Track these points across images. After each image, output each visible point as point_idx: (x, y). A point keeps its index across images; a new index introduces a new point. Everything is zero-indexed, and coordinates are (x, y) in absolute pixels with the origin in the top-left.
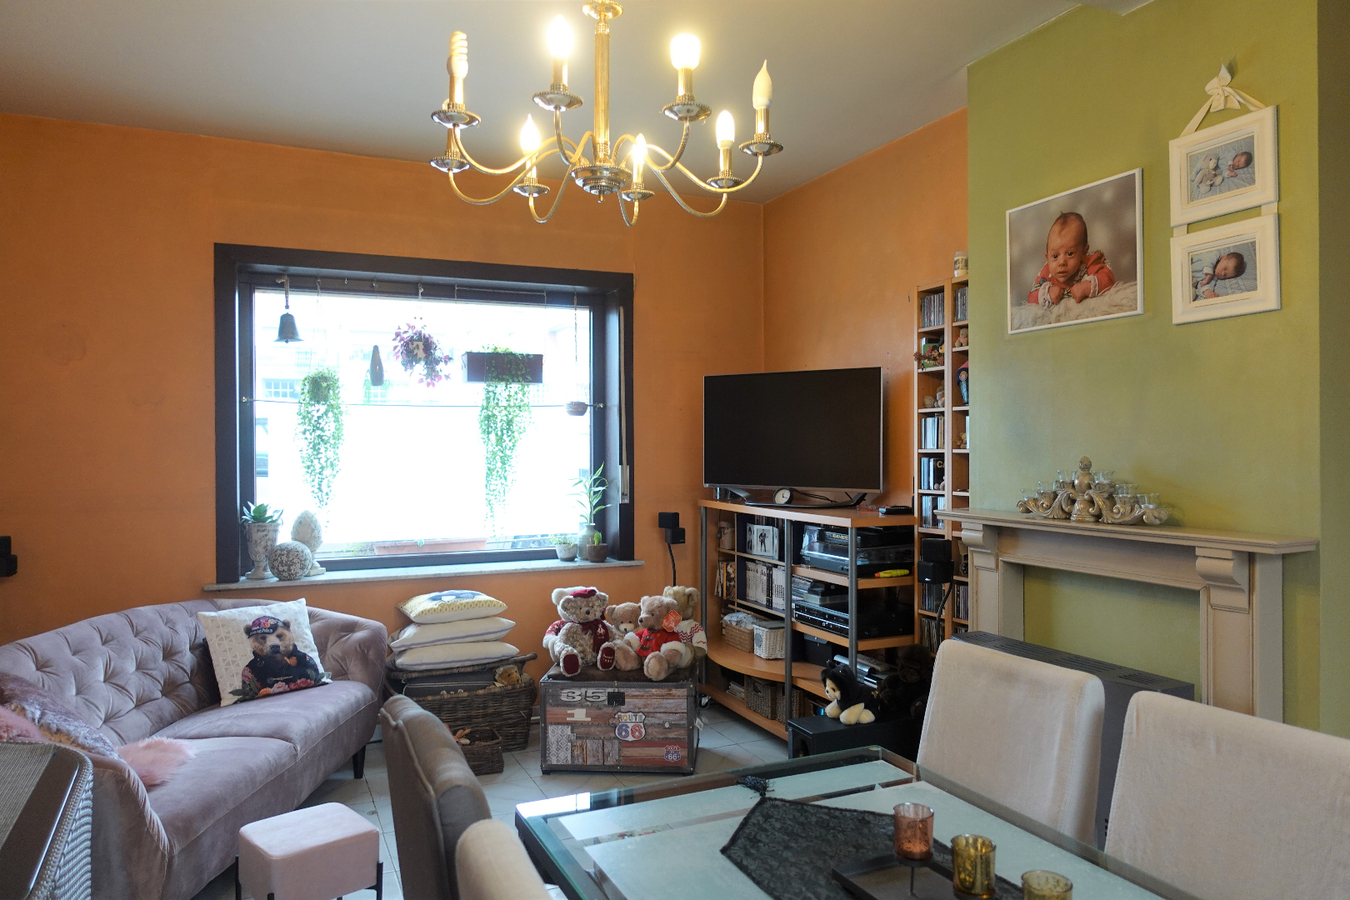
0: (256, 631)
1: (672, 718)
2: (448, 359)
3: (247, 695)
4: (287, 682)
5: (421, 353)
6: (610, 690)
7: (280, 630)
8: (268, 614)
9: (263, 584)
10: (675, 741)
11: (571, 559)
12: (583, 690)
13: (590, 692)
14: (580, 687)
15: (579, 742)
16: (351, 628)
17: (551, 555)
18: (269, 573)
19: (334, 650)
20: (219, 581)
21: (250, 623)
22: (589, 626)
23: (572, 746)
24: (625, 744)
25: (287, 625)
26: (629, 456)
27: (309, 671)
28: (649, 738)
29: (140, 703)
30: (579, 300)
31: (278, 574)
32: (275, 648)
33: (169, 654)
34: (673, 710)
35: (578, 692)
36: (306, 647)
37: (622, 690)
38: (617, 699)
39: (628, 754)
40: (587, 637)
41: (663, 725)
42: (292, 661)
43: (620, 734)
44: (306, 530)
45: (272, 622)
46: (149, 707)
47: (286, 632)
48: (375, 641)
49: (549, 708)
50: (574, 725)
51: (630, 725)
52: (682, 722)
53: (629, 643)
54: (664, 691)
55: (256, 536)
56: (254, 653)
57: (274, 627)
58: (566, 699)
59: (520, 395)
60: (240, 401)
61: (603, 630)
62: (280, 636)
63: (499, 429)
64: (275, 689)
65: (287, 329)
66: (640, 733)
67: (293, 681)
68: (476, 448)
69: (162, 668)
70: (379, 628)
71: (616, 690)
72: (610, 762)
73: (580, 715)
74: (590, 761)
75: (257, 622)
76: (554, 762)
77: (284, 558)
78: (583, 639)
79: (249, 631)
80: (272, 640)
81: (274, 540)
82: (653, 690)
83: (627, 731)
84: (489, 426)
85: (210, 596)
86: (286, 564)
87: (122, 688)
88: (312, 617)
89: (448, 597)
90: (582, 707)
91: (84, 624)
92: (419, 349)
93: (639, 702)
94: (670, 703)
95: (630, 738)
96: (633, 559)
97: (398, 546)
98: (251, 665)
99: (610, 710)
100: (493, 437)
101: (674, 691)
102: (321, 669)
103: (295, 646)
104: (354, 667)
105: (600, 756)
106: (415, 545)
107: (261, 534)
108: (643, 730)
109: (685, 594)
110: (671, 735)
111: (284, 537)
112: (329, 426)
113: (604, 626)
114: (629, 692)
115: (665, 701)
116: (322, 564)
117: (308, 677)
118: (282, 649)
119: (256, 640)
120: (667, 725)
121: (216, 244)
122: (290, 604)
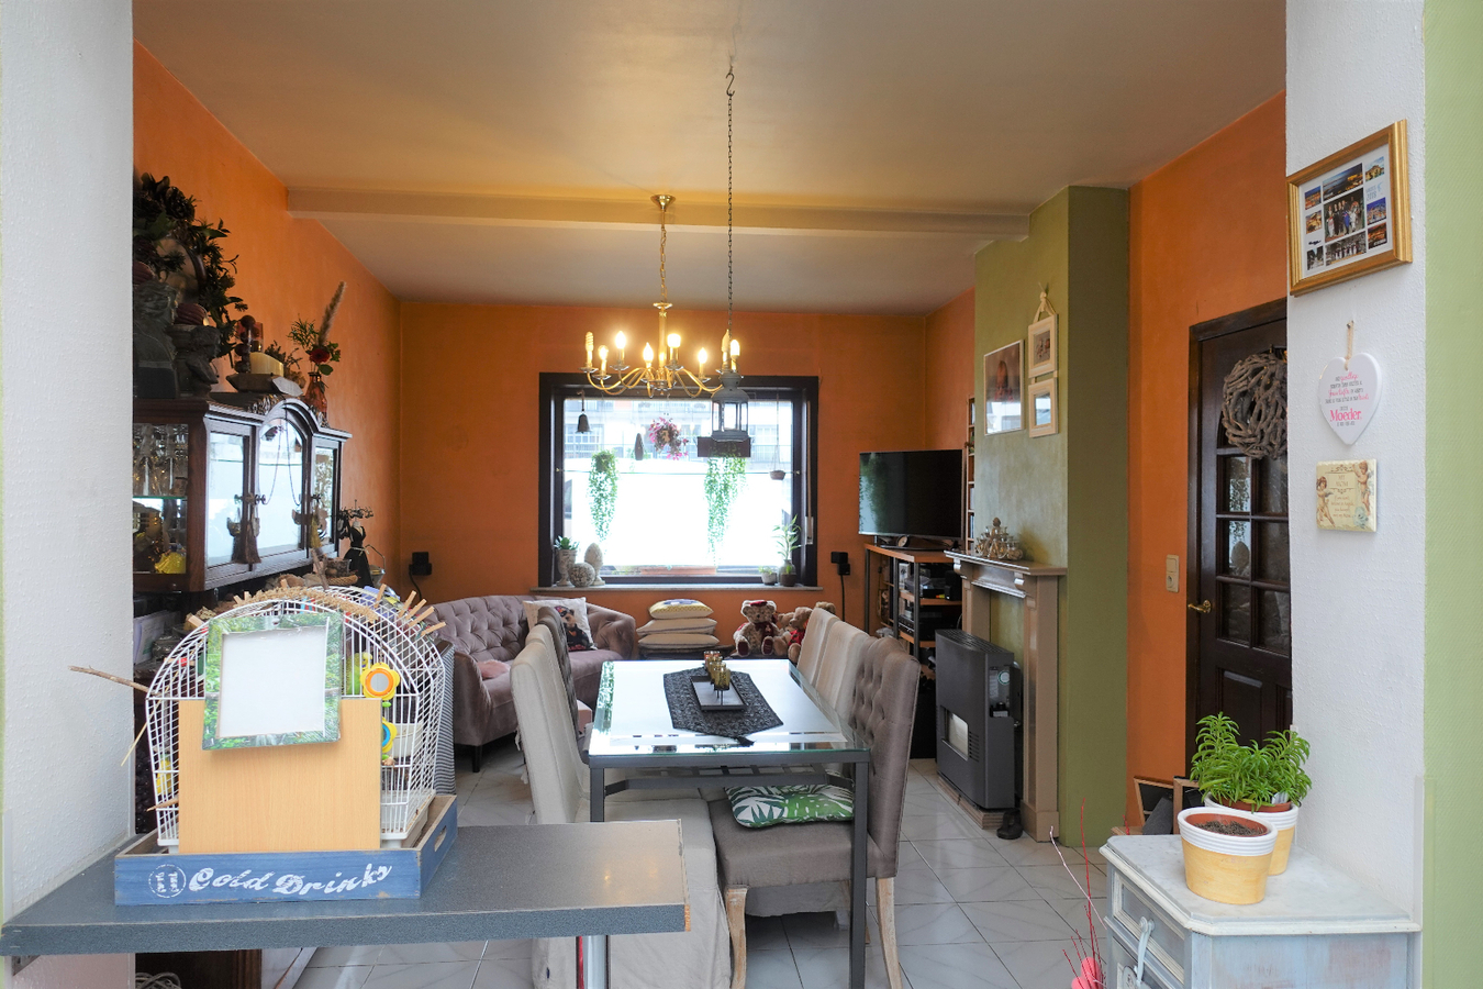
2: (686, 441)
5: (667, 439)
7: (568, 615)
9: (565, 589)
11: (772, 584)
16: (613, 618)
17: (758, 580)
18: (569, 582)
19: (602, 631)
20: (540, 586)
22: (760, 626)
25: (572, 612)
26: (814, 513)
27: (584, 641)
29: (489, 647)
30: (782, 397)
31: (574, 583)
32: (566, 624)
33: (506, 623)
40: (758, 633)
42: (574, 634)
44: (593, 555)
45: (564, 610)
46: (493, 650)
47: (572, 617)
48: (627, 627)
53: (784, 639)
55: (562, 558)
57: (565, 613)
59: (733, 466)
60: (555, 472)
61: (769, 629)
62: (568, 618)
63: (719, 491)
65: (583, 425)
68: (702, 503)
69: (502, 630)
70: (631, 620)
77: (577, 573)
78: (756, 634)
80: (563, 620)
81: (573, 561)
84: (712, 488)
85: (534, 594)
86: (578, 575)
87: (479, 637)
88: (589, 611)
89: (675, 603)
91: (462, 601)
92: (666, 437)
96: (816, 585)
97: (653, 569)
100: (714, 496)
102: (591, 641)
103: (577, 625)
104: (613, 642)
106: (665, 569)
107: (565, 557)
111: (580, 559)
112: (607, 486)
113: (771, 627)
116: (603, 578)
117: (582, 644)
118: (569, 625)
121: (540, 374)
122: (577, 601)
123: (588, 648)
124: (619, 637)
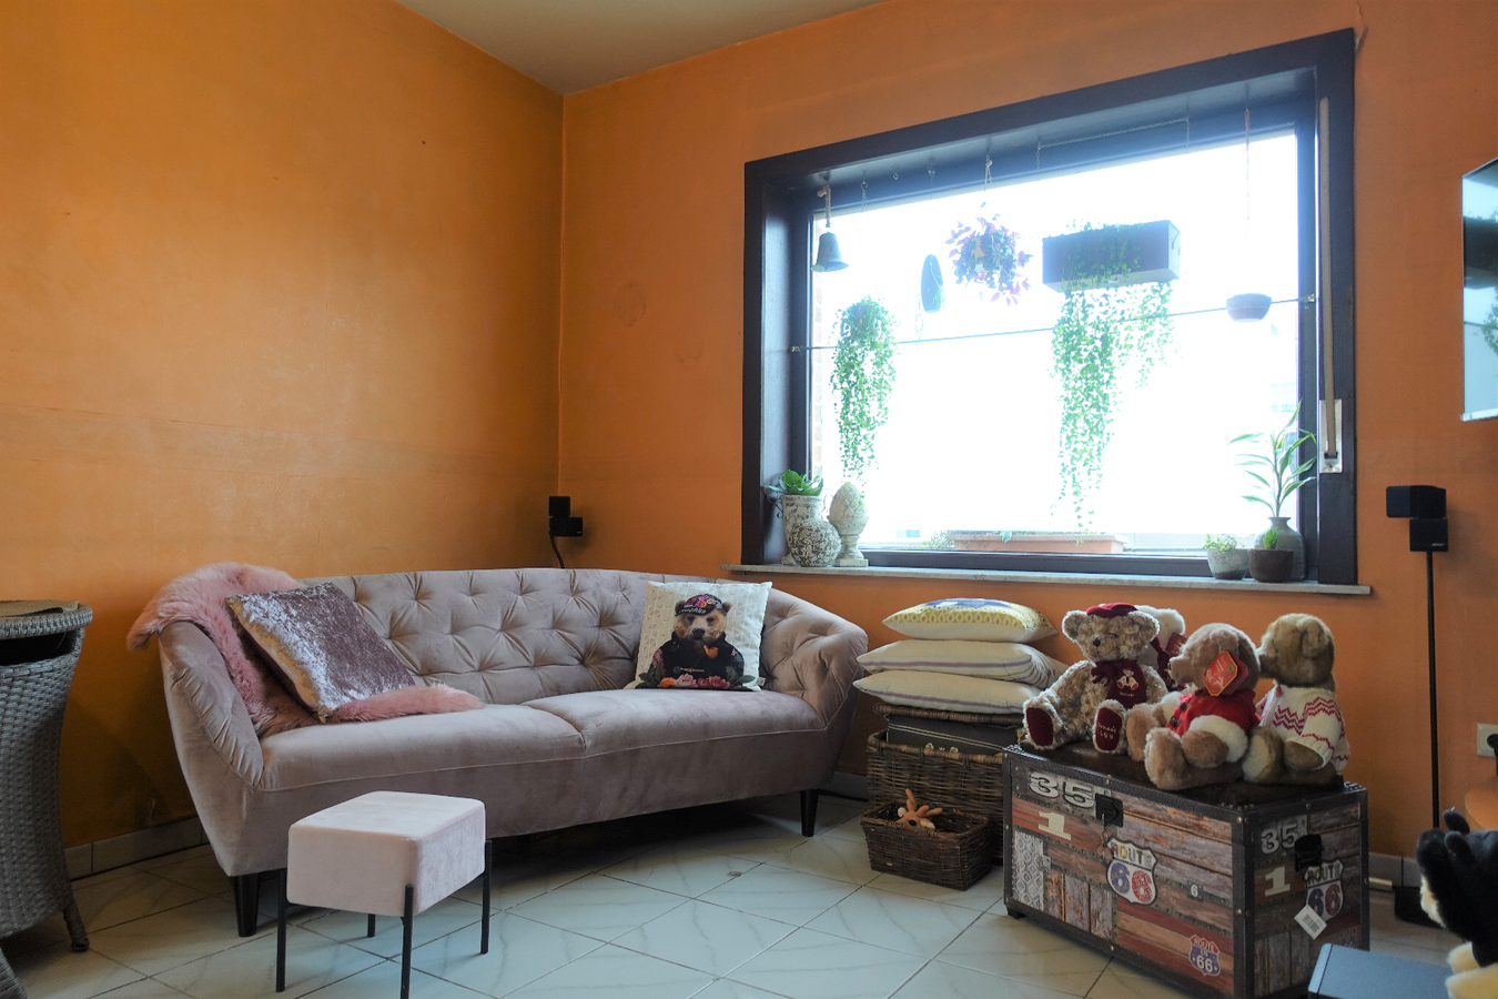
0: (685, 610)
1: (1203, 877)
2: (1023, 255)
3: (652, 682)
4: (696, 676)
6: (1100, 790)
7: (714, 613)
8: (714, 593)
10: (1209, 931)
12: (1061, 780)
13: (1071, 784)
14: (1057, 773)
15: (1054, 876)
16: (822, 629)
20: (744, 562)
21: (686, 599)
22: (1108, 671)
23: (1046, 880)
24: (1121, 904)
25: (726, 608)
27: (730, 671)
28: (1163, 907)
29: (537, 663)
32: (699, 632)
33: (606, 621)
34: (1206, 862)
35: (1053, 783)
36: (738, 639)
37: (1118, 796)
38: (1110, 812)
39: (1128, 927)
40: (1099, 689)
41: (1187, 888)
42: (711, 652)
43: (1115, 882)
45: (710, 601)
46: (550, 670)
47: (720, 616)
48: (847, 650)
49: (1015, 800)
50: (1048, 841)
51: (1132, 869)
52: (1222, 895)
54: (1188, 817)
56: (674, 634)
57: (710, 608)
58: (1036, 790)
59: (1158, 301)
61: (1133, 682)
62: (710, 620)
63: (1088, 354)
64: (680, 681)
65: (828, 257)
66: (1147, 890)
67: (705, 676)
70: (857, 635)
71: (1109, 794)
72: (1101, 930)
73: (1056, 824)
74: (1070, 918)
75: (694, 601)
76: (1022, 900)
78: (1094, 691)
79: (680, 608)
80: (700, 623)
82: (1170, 810)
83: (1125, 879)
84: (1070, 349)
87: (517, 644)
88: (784, 611)
89: (947, 605)
90: (1059, 810)
93: (1147, 828)
94: (1200, 846)
95: (1131, 896)
96: (1354, 582)
97: (978, 538)
98: (665, 648)
99: (1098, 828)
100: (1076, 367)
101: (1207, 822)
102: (751, 672)
103: (724, 635)
104: (810, 679)
105: (1085, 914)
106: (997, 540)
107: (790, 509)
108: (1152, 887)
109: (1295, 630)
110: (1203, 916)
113: (1139, 676)
114: (1131, 802)
115: (1191, 839)
118: (707, 635)
119: (682, 620)
120: (1194, 891)
121: (747, 163)
122: (750, 587)
123: (736, 683)
124: (823, 669)
